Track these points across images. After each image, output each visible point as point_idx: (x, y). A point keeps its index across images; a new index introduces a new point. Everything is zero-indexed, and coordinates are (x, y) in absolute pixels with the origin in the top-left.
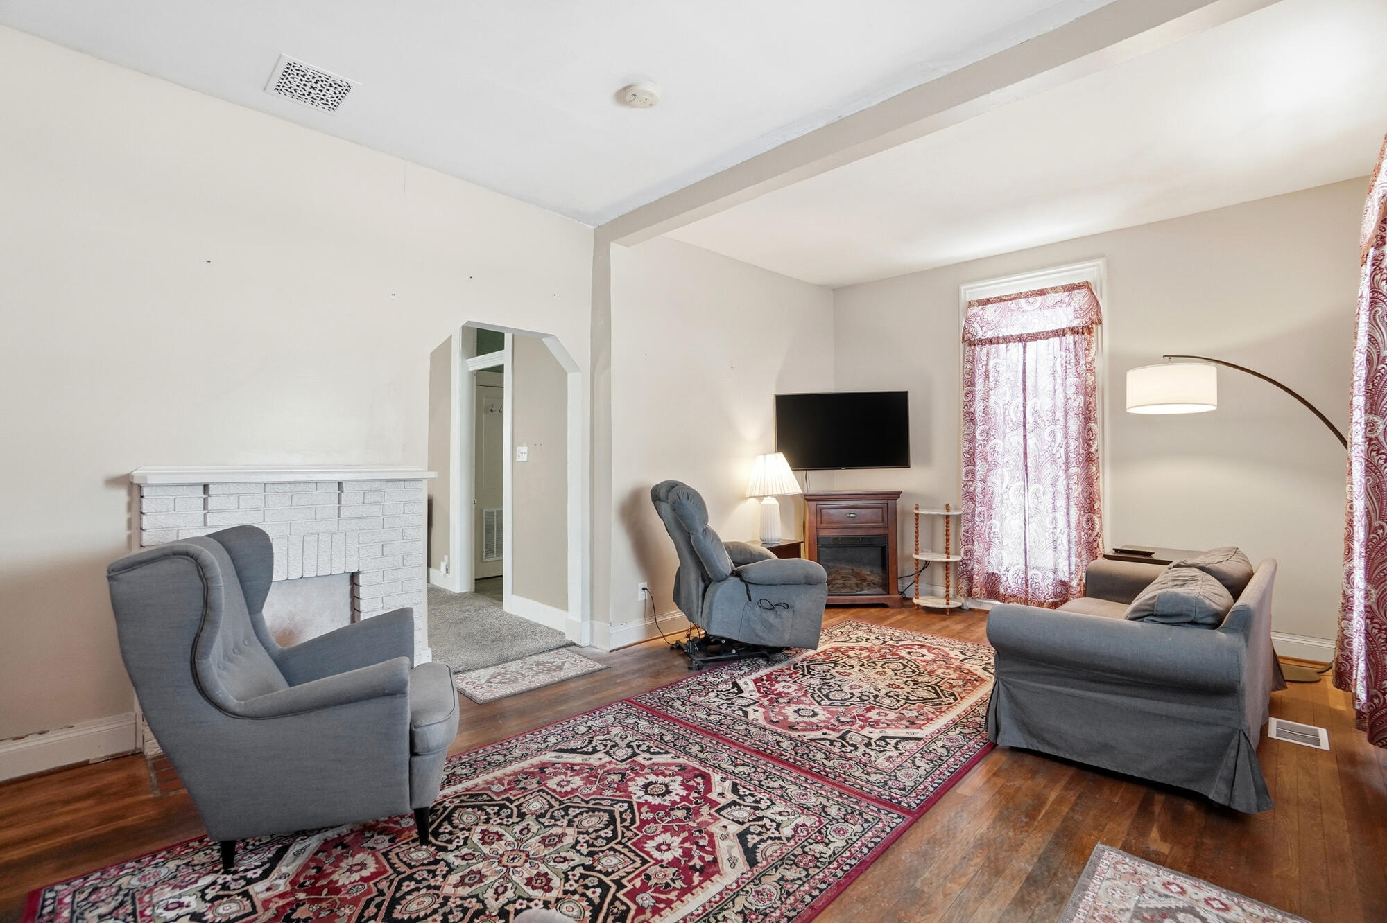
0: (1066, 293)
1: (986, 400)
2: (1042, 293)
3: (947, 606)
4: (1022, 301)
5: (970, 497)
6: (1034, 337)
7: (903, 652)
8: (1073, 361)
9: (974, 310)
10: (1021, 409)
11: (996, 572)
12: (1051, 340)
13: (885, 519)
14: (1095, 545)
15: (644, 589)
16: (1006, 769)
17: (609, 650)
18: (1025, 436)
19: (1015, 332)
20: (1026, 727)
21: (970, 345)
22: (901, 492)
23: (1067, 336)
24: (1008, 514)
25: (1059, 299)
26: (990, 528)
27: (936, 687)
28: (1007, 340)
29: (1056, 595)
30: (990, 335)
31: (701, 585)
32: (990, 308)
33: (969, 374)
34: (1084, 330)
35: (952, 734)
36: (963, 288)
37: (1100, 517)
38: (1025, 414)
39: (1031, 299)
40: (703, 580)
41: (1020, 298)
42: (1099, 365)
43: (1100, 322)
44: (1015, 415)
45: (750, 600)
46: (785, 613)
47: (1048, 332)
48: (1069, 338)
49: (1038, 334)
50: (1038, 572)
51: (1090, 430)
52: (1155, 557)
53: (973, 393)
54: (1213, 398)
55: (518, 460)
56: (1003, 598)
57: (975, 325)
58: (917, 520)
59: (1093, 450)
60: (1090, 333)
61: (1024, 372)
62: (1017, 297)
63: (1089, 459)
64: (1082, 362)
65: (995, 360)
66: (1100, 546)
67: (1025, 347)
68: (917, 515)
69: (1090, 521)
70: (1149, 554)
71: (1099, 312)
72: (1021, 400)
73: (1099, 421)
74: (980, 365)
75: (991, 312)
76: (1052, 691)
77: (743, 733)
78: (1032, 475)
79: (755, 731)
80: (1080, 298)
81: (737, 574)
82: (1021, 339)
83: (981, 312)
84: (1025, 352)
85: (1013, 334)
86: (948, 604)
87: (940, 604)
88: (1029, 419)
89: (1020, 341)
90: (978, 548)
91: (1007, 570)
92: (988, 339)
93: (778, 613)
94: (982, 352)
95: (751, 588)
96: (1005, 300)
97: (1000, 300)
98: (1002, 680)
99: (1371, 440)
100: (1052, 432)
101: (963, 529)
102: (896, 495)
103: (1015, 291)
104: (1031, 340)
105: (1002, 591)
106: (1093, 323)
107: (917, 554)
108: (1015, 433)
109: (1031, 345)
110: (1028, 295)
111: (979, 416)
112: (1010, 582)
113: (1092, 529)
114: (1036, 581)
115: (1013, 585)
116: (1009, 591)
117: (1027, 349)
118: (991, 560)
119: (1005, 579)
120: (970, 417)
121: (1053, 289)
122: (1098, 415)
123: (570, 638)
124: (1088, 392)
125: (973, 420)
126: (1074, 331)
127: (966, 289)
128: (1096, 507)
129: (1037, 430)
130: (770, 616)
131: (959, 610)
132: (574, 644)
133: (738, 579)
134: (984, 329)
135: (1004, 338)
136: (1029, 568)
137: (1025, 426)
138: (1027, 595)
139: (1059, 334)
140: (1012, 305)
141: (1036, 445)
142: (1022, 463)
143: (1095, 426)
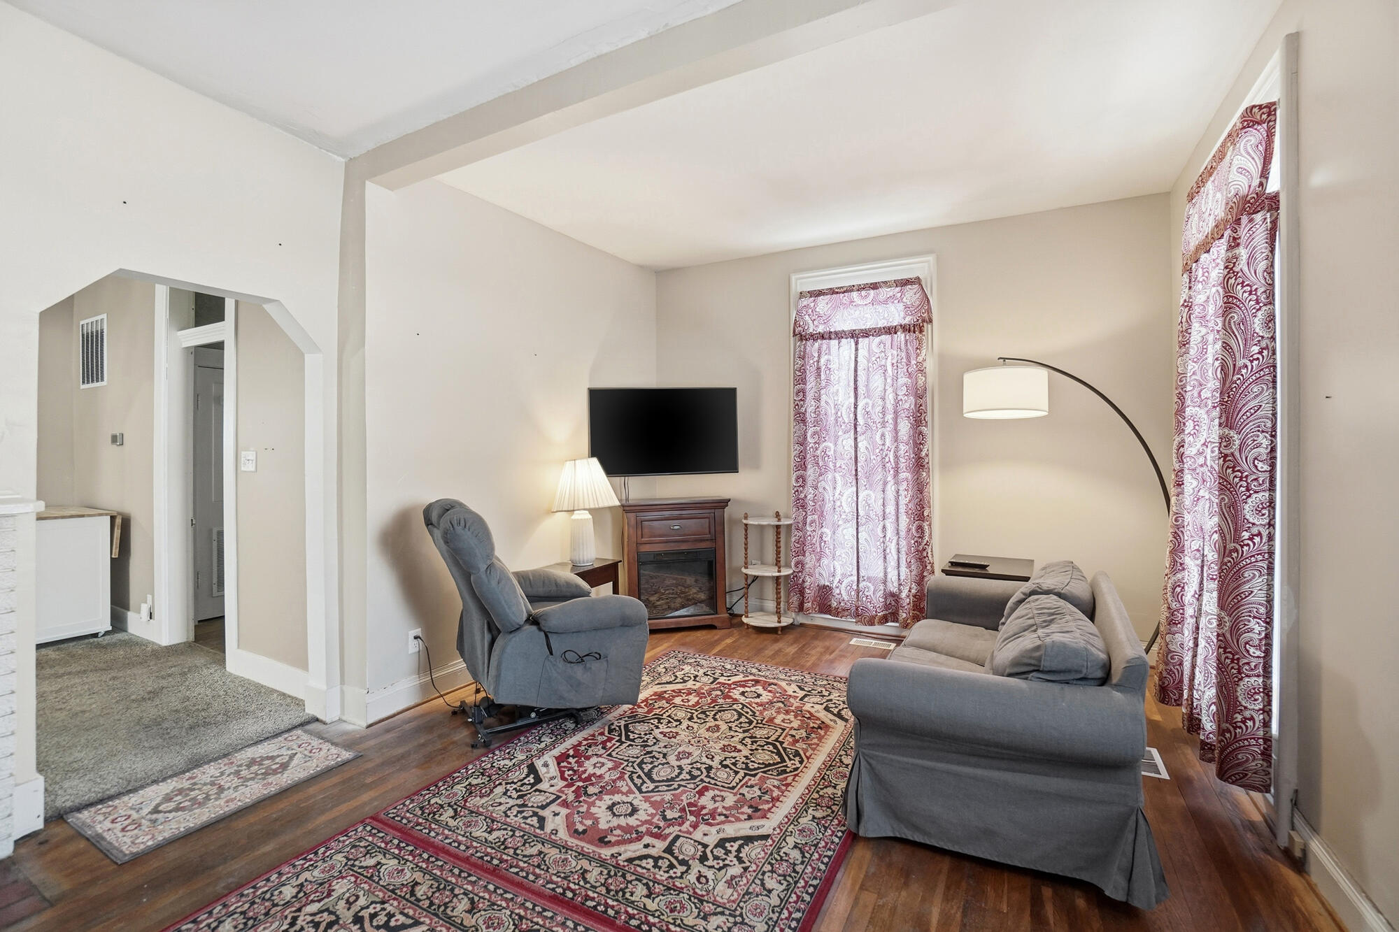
0: (899, 289)
1: (818, 399)
2: (875, 286)
3: (777, 625)
4: (855, 294)
5: (801, 504)
6: (866, 333)
7: (736, 694)
8: (904, 360)
9: (805, 302)
10: (853, 409)
11: (827, 584)
12: (883, 337)
13: (713, 530)
14: (925, 554)
15: (416, 638)
16: (874, 874)
17: (365, 725)
18: (856, 439)
19: (847, 326)
20: (893, 810)
21: (801, 340)
22: (729, 500)
23: (899, 333)
24: (840, 522)
25: (891, 294)
26: (821, 537)
27: (777, 744)
28: (839, 335)
29: (887, 607)
30: (821, 329)
31: (487, 637)
32: (822, 300)
33: (800, 371)
34: (915, 329)
35: (805, 821)
36: (793, 278)
37: (930, 525)
38: (856, 415)
39: (863, 293)
40: (490, 629)
41: (852, 291)
42: (930, 366)
43: (931, 321)
44: (847, 417)
45: (551, 654)
46: (595, 665)
47: (880, 329)
48: (901, 336)
49: (870, 330)
50: (870, 585)
51: (921, 433)
52: (991, 570)
53: (803, 391)
54: (1044, 403)
55: (243, 469)
56: (837, 613)
57: (807, 318)
58: (746, 530)
59: (923, 454)
60: (921, 331)
61: (856, 371)
62: (849, 290)
63: (919, 464)
64: (913, 362)
65: (826, 357)
66: (929, 555)
67: (857, 343)
68: (746, 525)
69: (920, 528)
70: (984, 567)
71: (929, 311)
72: (852, 400)
73: (929, 424)
74: (812, 362)
75: (823, 304)
76: (924, 768)
77: (536, 861)
78: (862, 481)
79: (553, 853)
80: (911, 294)
81: (533, 621)
82: (855, 335)
83: (812, 305)
84: (857, 350)
85: (845, 329)
86: (779, 622)
87: (770, 622)
88: (861, 421)
89: (852, 337)
90: (809, 560)
91: (840, 582)
92: (819, 333)
93: (588, 665)
94: (813, 347)
95: (553, 639)
96: (837, 293)
97: (833, 292)
98: (863, 753)
99: (1226, 456)
100: (883, 435)
101: (793, 540)
102: (723, 503)
103: (847, 284)
104: (863, 337)
105: (834, 604)
106: (924, 321)
107: (746, 568)
108: (847, 435)
109: (863, 342)
110: (861, 288)
111: (810, 417)
112: (843, 593)
113: (921, 537)
114: (867, 594)
115: (846, 598)
116: (842, 604)
117: (860, 346)
118: (822, 572)
119: (838, 591)
120: (801, 418)
121: (885, 283)
122: (928, 418)
123: (311, 710)
124: (920, 395)
125: (804, 421)
126: (906, 329)
127: (797, 279)
128: (926, 514)
129: (869, 433)
130: (578, 671)
131: (791, 627)
132: (317, 720)
133: (534, 628)
134: (816, 323)
135: (836, 333)
136: (861, 579)
137: (856, 428)
138: (857, 609)
139: (891, 331)
140: (844, 298)
141: (867, 448)
142: (854, 469)
143: (925, 430)
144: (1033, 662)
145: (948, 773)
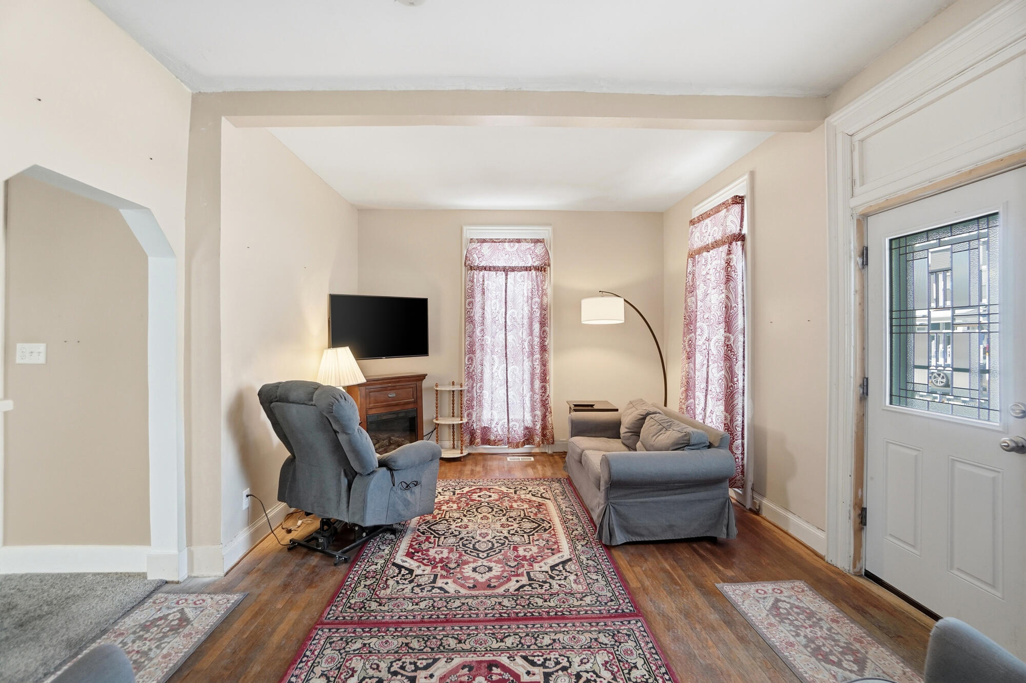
0: (533, 244)
1: (482, 308)
2: (519, 241)
3: (461, 455)
4: (506, 244)
5: (470, 376)
6: (513, 269)
8: (536, 287)
9: (475, 245)
10: (504, 316)
11: (486, 426)
12: (523, 272)
13: (415, 396)
14: (547, 402)
15: (247, 496)
17: (222, 574)
18: (506, 334)
19: (501, 264)
21: (471, 269)
22: (426, 375)
23: (533, 271)
24: (496, 386)
25: (528, 247)
26: (483, 396)
27: (528, 517)
28: (495, 269)
29: (525, 435)
30: (483, 264)
32: (486, 245)
33: (470, 290)
34: (541, 269)
35: (580, 548)
36: (465, 228)
37: (550, 385)
38: (506, 319)
39: (512, 244)
41: (505, 242)
42: (549, 291)
43: (549, 265)
44: (501, 320)
45: (394, 485)
46: (417, 490)
47: (521, 267)
48: (533, 272)
49: (515, 267)
50: (515, 423)
51: (545, 331)
52: (595, 407)
53: (472, 303)
55: (19, 361)
56: (495, 443)
57: (475, 256)
58: (437, 395)
59: (546, 343)
60: (545, 271)
61: (506, 292)
62: (504, 241)
63: (544, 349)
64: (541, 289)
65: (488, 282)
66: (550, 402)
67: (506, 275)
68: (437, 391)
70: (592, 406)
71: (549, 259)
72: (504, 310)
73: (549, 326)
74: (478, 284)
75: (485, 248)
78: (510, 360)
80: (539, 249)
81: (381, 464)
82: (506, 270)
83: (479, 248)
84: (506, 279)
85: (499, 265)
86: (462, 453)
87: (456, 454)
88: (509, 323)
89: (504, 271)
90: (476, 412)
91: (497, 424)
92: (483, 266)
94: (479, 275)
96: (495, 242)
97: (492, 241)
98: (611, 502)
99: (728, 345)
100: (522, 332)
101: (465, 399)
102: (422, 377)
103: (502, 237)
104: (511, 271)
105: (492, 438)
106: (546, 265)
107: (437, 420)
108: (499, 331)
109: (511, 275)
110: (511, 241)
111: (477, 317)
112: (498, 430)
113: (545, 392)
114: (514, 429)
115: (501, 433)
116: (498, 437)
117: (509, 277)
118: (484, 418)
119: (495, 429)
120: (470, 319)
121: (525, 239)
122: (549, 322)
123: (155, 576)
124: (543, 308)
125: (472, 322)
126: (537, 269)
127: (467, 230)
128: (547, 378)
129: (514, 330)
131: (469, 454)
132: (167, 582)
133: (384, 469)
134: (480, 259)
135: (494, 267)
136: (510, 420)
137: (506, 327)
138: (508, 439)
139: (527, 269)
140: (500, 246)
141: (514, 340)
142: (504, 352)
143: (547, 329)
144: (685, 442)
145: (653, 502)
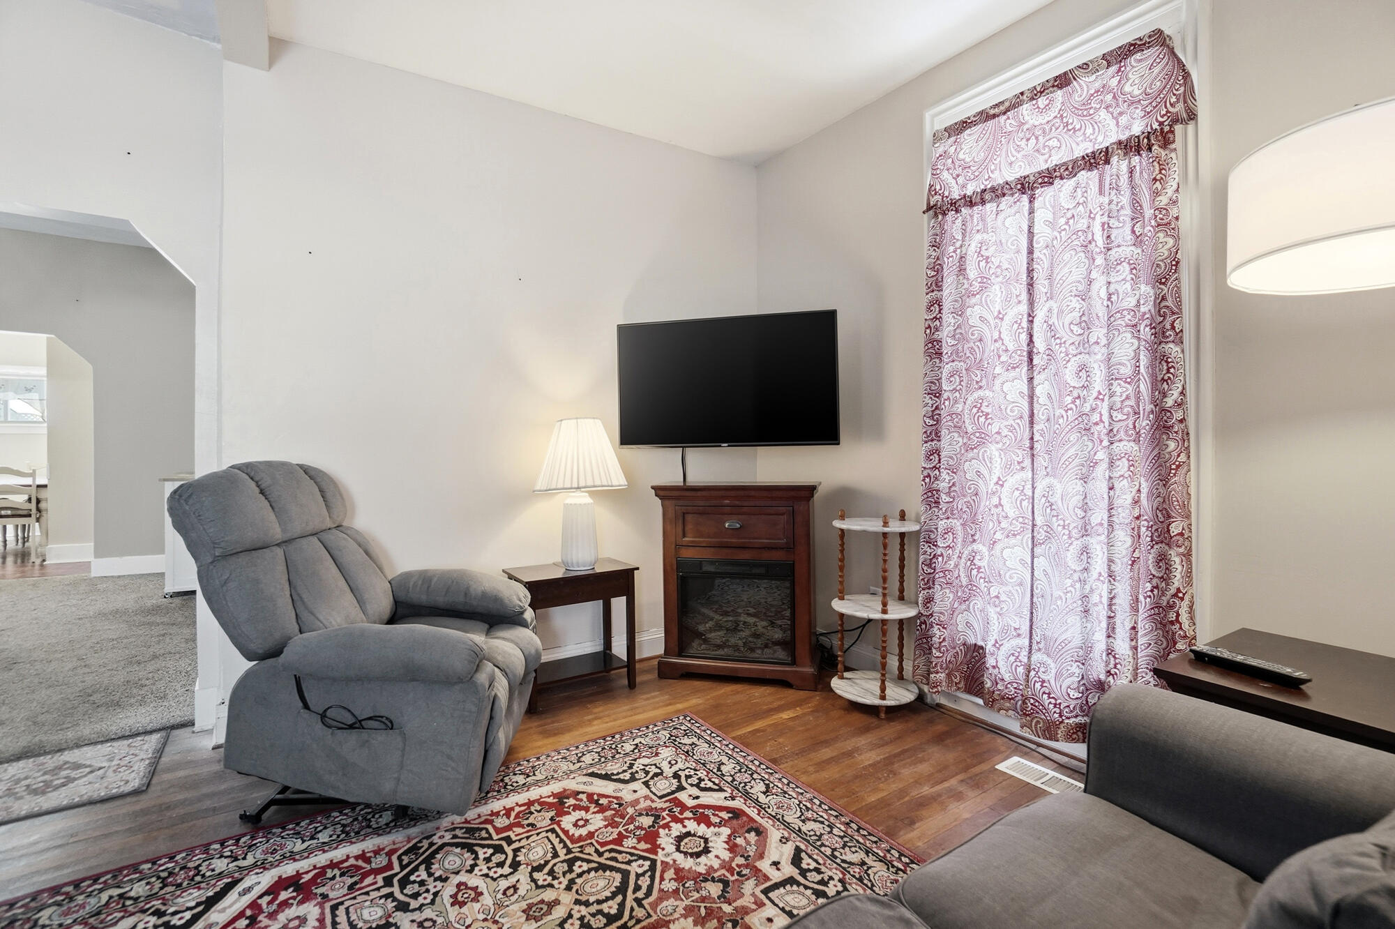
0: (1114, 68)
1: (960, 312)
2: (1063, 81)
4: (1026, 109)
5: (932, 498)
6: (1048, 177)
8: (1127, 211)
9: (943, 148)
10: (1025, 324)
11: (980, 643)
12: (1083, 175)
13: (792, 533)
14: (1172, 616)
18: (1031, 379)
19: (1011, 175)
21: (937, 215)
23: (1116, 160)
24: (998, 536)
25: (1097, 85)
26: (971, 560)
28: (997, 193)
32: (969, 136)
33: (932, 269)
34: (1153, 141)
36: (928, 113)
37: (1187, 555)
38: (1031, 336)
39: (1042, 101)
41: (1020, 104)
42: (1185, 211)
43: (1191, 117)
44: (1014, 342)
47: (1075, 162)
49: (1056, 169)
50: (1049, 661)
51: (1164, 358)
53: (939, 302)
56: (992, 702)
57: (945, 175)
58: (842, 540)
60: (1167, 144)
61: (1031, 252)
62: (1016, 102)
63: (1163, 423)
64: (1148, 213)
65: (978, 237)
66: (1184, 618)
67: (1031, 201)
68: (842, 530)
69: (1163, 560)
71: (1190, 92)
72: (1024, 308)
73: (1188, 337)
74: (952, 249)
75: (971, 145)
78: (1043, 460)
80: (1142, 71)
82: (1025, 186)
83: (954, 150)
84: (1031, 212)
85: (1010, 179)
86: (883, 698)
87: (870, 696)
88: (1040, 344)
89: (1023, 190)
90: (944, 599)
91: (998, 644)
92: (966, 197)
94: (953, 223)
96: (994, 116)
97: (985, 117)
100: (1083, 368)
101: (922, 558)
102: (807, 493)
103: (1013, 93)
104: (1043, 184)
105: (988, 684)
106: (1176, 120)
107: (841, 603)
108: (1013, 374)
109: (1043, 195)
110: (1036, 93)
111: (949, 345)
113: (1166, 578)
114: (1043, 677)
115: (1007, 677)
116: (999, 687)
117: (1037, 205)
118: (972, 620)
119: (993, 661)
120: (934, 350)
121: (1084, 66)
122: (1186, 322)
123: (194, 708)
124: (1161, 275)
125: (939, 354)
126: (1130, 147)
127: (932, 114)
128: (1178, 531)
129: (1053, 367)
131: (907, 709)
134: (960, 179)
135: (996, 190)
136: (1035, 647)
137: (1031, 360)
138: (1024, 702)
139: (1096, 160)
140: (1007, 123)
141: (1049, 396)
142: (1027, 435)
143: (1172, 349)
